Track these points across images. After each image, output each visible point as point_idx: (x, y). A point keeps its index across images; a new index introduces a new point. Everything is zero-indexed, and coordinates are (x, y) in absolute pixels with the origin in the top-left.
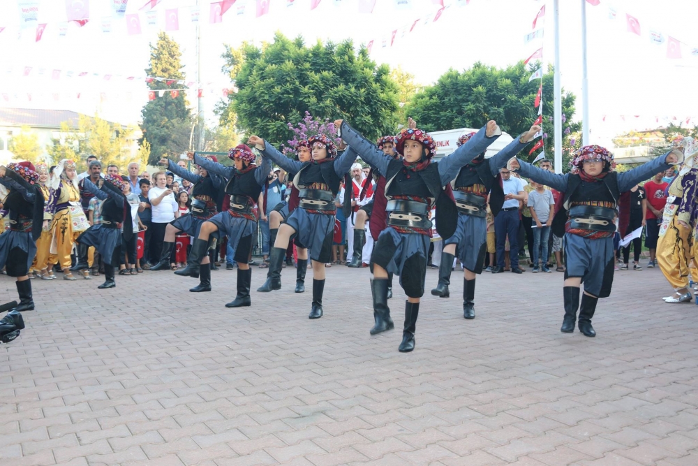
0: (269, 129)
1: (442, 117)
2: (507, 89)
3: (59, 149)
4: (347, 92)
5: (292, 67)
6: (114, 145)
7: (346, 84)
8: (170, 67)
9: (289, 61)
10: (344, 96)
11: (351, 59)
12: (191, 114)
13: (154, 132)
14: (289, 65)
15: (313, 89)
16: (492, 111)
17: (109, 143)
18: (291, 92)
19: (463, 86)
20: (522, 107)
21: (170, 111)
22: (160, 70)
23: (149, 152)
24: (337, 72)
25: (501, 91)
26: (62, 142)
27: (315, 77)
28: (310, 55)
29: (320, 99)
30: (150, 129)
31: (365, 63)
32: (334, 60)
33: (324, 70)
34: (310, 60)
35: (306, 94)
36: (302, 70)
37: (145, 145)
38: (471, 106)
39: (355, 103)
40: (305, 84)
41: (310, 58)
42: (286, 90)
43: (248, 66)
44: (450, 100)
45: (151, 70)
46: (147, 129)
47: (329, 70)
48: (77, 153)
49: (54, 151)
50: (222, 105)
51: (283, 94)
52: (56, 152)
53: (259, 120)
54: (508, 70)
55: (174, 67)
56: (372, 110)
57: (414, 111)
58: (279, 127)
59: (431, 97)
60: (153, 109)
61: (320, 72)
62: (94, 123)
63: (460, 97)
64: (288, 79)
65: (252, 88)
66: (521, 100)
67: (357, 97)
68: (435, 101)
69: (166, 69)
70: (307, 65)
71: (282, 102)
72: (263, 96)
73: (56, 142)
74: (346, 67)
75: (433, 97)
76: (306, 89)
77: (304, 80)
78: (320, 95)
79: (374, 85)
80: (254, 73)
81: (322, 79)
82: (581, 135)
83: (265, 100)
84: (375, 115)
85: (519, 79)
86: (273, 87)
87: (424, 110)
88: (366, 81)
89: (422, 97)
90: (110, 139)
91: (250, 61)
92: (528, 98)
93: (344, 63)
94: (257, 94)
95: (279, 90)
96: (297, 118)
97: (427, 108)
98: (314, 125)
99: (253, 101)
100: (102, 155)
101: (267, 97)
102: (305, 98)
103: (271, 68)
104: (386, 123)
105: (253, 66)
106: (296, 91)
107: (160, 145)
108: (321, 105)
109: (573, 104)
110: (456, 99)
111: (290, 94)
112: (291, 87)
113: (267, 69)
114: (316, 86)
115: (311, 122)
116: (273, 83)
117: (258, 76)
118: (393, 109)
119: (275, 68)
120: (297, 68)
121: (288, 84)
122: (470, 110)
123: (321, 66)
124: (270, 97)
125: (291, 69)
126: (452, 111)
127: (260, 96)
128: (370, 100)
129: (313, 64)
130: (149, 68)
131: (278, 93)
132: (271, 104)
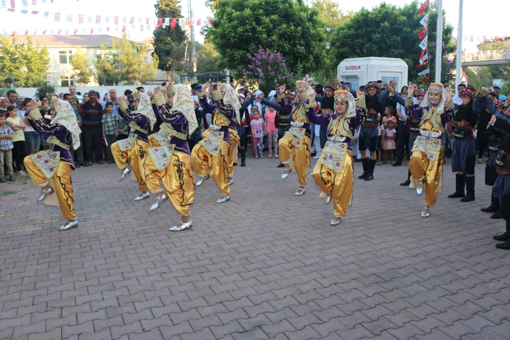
0: (236, 56)
1: (356, 43)
2: (403, 23)
3: (101, 62)
4: (288, 30)
5: (250, 13)
6: (136, 58)
7: (288, 23)
8: (171, 3)
9: (247, 9)
10: (286, 33)
11: (291, 5)
12: (186, 34)
13: (162, 48)
14: (247, 12)
15: (265, 28)
16: (392, 39)
17: (132, 57)
18: (250, 31)
19: (371, 22)
20: (415, 36)
21: (172, 33)
22: (164, 5)
23: (158, 61)
24: (282, 15)
25: (399, 25)
26: (103, 57)
27: (266, 20)
28: (263, 3)
29: (269, 36)
30: (159, 46)
31: (301, 7)
32: (279, 7)
33: (273, 14)
34: (263, 7)
35: (260, 32)
36: (257, 15)
37: (155, 57)
38: (378, 36)
39: (294, 38)
40: (259, 25)
41: (263, 5)
42: (246, 29)
43: (220, 12)
44: (362, 32)
45: (158, 5)
46: (157, 45)
47: (276, 14)
48: (112, 64)
49: (98, 64)
50: (206, 28)
51: (244, 32)
52: (99, 64)
53: (228, 50)
54: (405, 9)
55: (173, 3)
56: (305, 43)
57: (336, 39)
58: (242, 55)
59: (349, 30)
60: (161, 32)
61: (270, 16)
62: (122, 44)
63: (369, 29)
64: (248, 22)
65: (223, 28)
66: (414, 31)
67: (295, 33)
68: (352, 32)
69: (168, 4)
70: (261, 11)
71: (244, 38)
72: (231, 34)
73: (99, 57)
74: (288, 11)
75: (351, 29)
76: (260, 29)
77: (259, 22)
78: (269, 33)
79: (307, 24)
80: (225, 17)
81: (272, 21)
82: (455, 56)
83: (231, 37)
84: (308, 46)
85: (413, 16)
86: (237, 27)
87: (344, 38)
88: (302, 21)
89: (343, 29)
90: (132, 54)
91: (222, 8)
92: (419, 30)
93: (286, 9)
94: (226, 32)
95: (241, 30)
96: (254, 49)
97: (346, 37)
98: (265, 55)
99: (224, 38)
100: (128, 65)
101: (233, 35)
102: (260, 34)
103: (236, 14)
104: (316, 50)
105: (224, 12)
106: (254, 30)
107: (166, 56)
108: (269, 40)
109: (450, 33)
110: (366, 31)
111: (250, 32)
112: (250, 27)
113: (233, 15)
114: (266, 26)
115: (263, 53)
116: (237, 24)
117: (227, 20)
118: (321, 40)
119: (239, 14)
120: (254, 13)
121: (248, 26)
122: (377, 38)
123: (271, 12)
124: (235, 34)
125: (249, 14)
126: (364, 39)
127: (229, 34)
128: (305, 35)
129: (265, 10)
130: (156, 4)
131: (241, 32)
132: (236, 39)
